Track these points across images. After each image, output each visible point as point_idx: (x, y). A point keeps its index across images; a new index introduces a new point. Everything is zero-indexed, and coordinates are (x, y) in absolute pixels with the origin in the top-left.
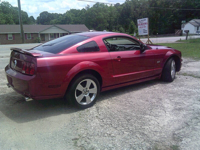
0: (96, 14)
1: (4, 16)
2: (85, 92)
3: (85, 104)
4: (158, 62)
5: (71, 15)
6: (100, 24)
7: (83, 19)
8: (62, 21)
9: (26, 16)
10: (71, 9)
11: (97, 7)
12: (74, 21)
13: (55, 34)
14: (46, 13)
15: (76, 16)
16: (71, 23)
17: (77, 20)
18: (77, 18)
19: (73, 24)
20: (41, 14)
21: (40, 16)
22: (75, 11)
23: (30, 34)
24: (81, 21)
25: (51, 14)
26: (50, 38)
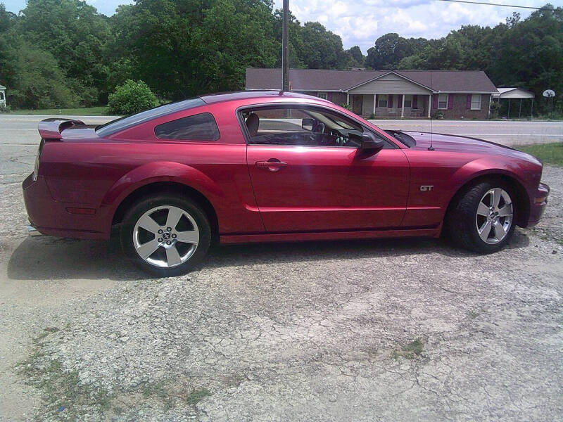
0: (537, 39)
1: (275, 47)
2: (164, 236)
3: (161, 264)
4: (424, 188)
5: (459, 45)
6: (547, 71)
7: (493, 54)
8: (433, 60)
9: (336, 47)
10: (462, 27)
11: (545, 18)
12: (466, 59)
13: (391, 97)
14: (392, 37)
15: (475, 47)
16: (457, 68)
17: (475, 59)
18: (476, 52)
19: (462, 69)
20: (381, 41)
21: (377, 47)
22: (476, 30)
23: (325, 95)
24: (487, 60)
25: (407, 40)
26: (376, 106)
